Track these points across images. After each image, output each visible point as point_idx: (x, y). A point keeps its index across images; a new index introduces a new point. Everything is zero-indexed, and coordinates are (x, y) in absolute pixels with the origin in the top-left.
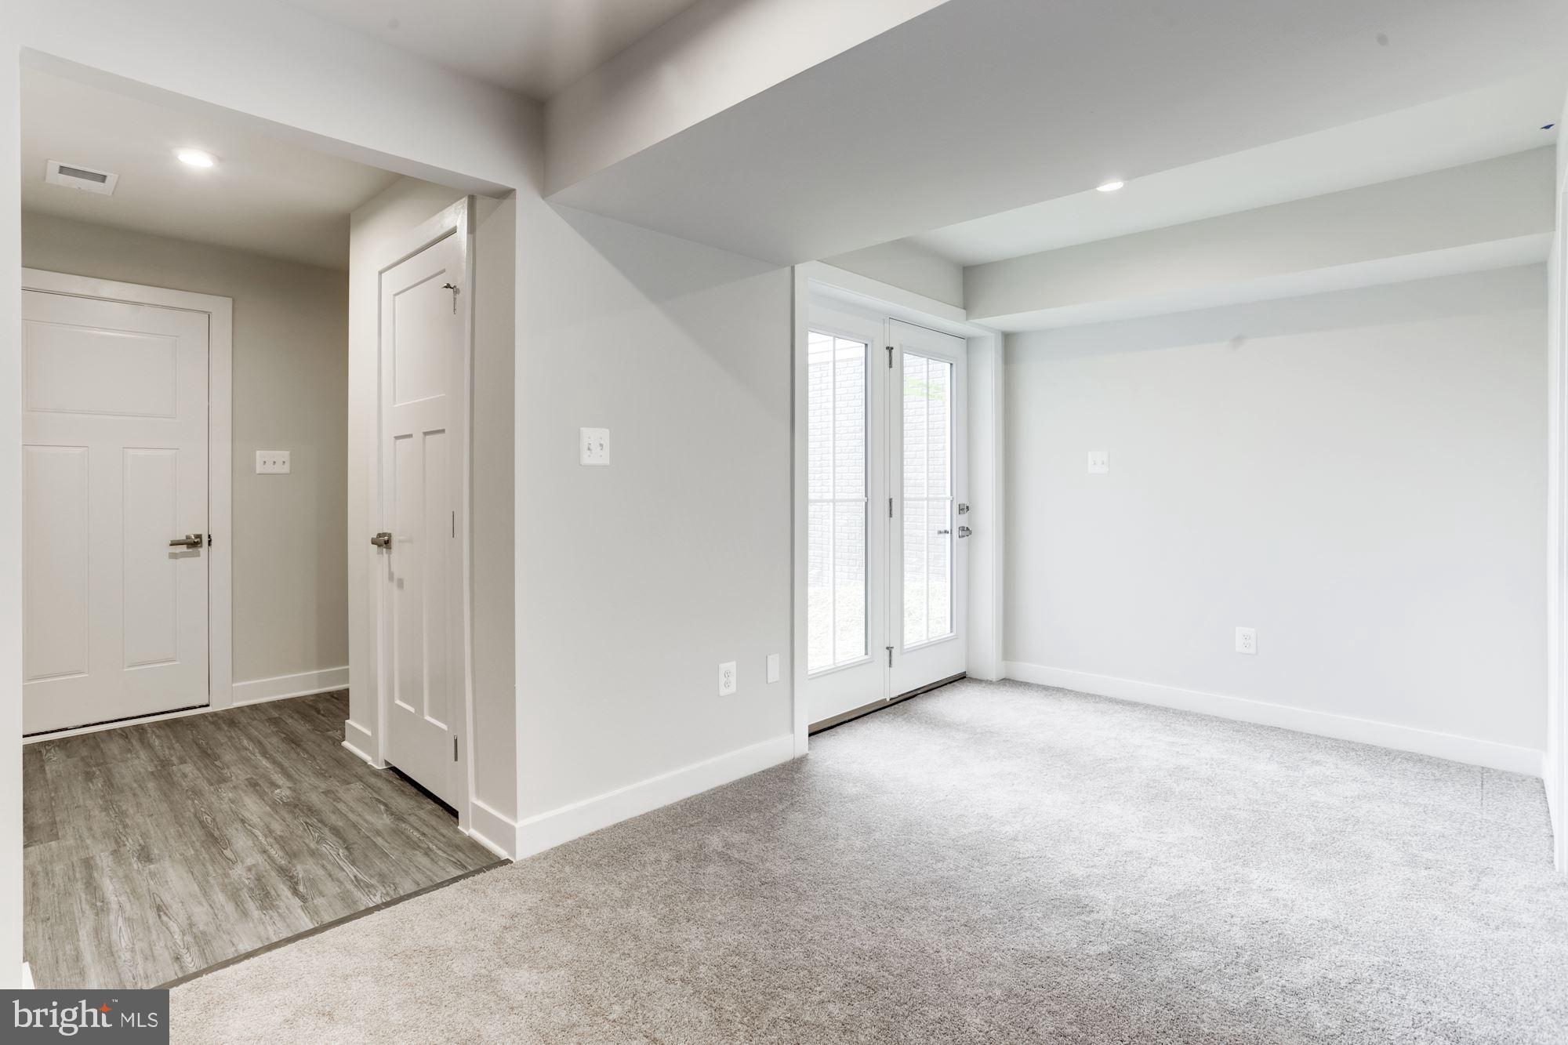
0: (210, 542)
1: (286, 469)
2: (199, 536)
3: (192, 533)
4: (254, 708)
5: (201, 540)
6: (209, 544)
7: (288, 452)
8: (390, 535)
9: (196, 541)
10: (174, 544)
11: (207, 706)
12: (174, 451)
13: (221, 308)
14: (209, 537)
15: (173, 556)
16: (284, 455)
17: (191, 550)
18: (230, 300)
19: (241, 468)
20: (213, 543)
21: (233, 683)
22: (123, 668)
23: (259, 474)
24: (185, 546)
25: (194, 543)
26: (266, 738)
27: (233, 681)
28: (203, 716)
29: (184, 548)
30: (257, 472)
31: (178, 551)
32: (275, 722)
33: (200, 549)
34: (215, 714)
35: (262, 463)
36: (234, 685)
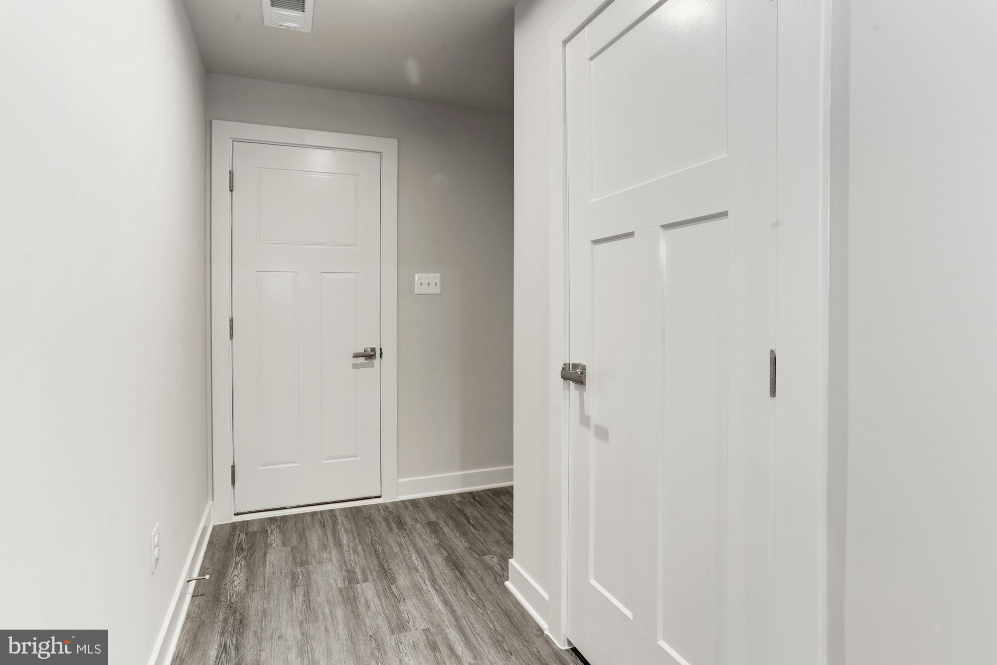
0: (381, 354)
1: (437, 290)
2: (373, 350)
3: (368, 346)
4: (414, 503)
5: (375, 353)
6: (381, 357)
7: (440, 274)
8: (584, 368)
9: (371, 353)
10: (356, 356)
11: (380, 497)
12: (355, 275)
13: (389, 146)
14: (381, 349)
15: (356, 366)
16: (435, 277)
17: (368, 361)
18: (397, 140)
19: (404, 289)
20: (383, 355)
21: (398, 478)
22: (322, 461)
23: (417, 295)
24: (364, 358)
25: (369, 355)
26: (430, 554)
27: (399, 477)
28: (376, 506)
29: (362, 360)
30: (416, 293)
31: (358, 363)
32: (433, 527)
33: (374, 361)
34: (386, 507)
35: (420, 284)
36: (399, 480)
